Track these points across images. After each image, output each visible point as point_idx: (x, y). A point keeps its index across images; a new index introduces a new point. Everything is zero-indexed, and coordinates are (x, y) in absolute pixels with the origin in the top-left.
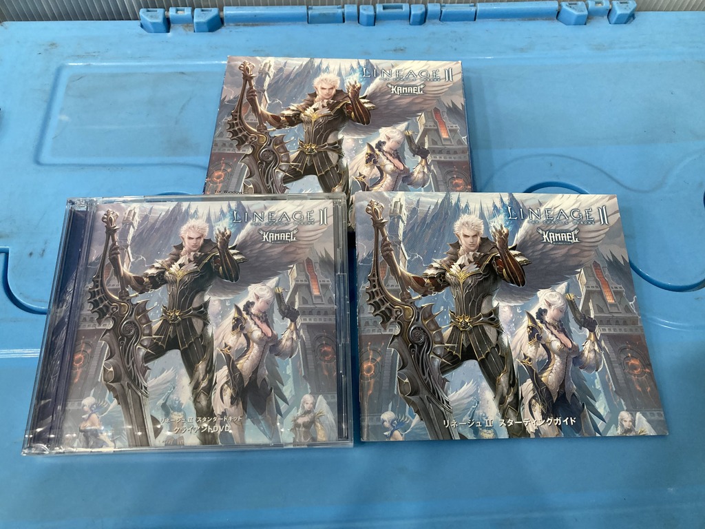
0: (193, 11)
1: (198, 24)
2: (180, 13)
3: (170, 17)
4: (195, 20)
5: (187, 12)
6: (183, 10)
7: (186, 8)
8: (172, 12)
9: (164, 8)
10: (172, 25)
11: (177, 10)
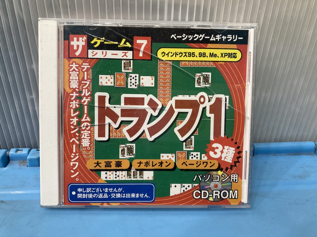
0: (29, 151)
1: (31, 160)
2: (19, 152)
3: (10, 156)
4: (29, 157)
5: (25, 151)
6: (22, 150)
7: (24, 149)
8: (12, 152)
9: (7, 149)
10: (11, 161)
11: (18, 150)
